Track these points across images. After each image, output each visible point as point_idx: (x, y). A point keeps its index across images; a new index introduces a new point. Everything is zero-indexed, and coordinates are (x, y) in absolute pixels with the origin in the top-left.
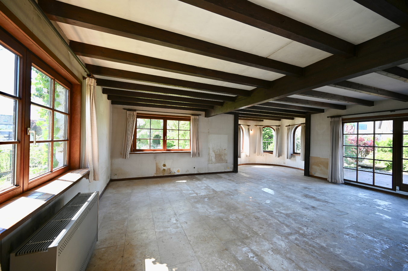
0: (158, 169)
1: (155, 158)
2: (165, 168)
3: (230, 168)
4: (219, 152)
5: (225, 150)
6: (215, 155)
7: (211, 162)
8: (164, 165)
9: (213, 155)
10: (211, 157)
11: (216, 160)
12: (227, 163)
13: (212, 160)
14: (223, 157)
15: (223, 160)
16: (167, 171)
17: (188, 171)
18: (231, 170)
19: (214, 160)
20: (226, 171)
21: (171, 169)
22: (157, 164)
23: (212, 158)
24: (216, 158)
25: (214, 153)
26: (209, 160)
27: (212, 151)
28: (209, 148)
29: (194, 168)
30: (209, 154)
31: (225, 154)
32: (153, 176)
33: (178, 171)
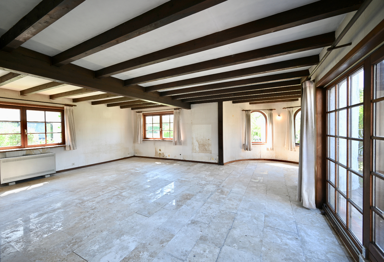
0: (156, 152)
1: (154, 144)
2: (160, 152)
3: (215, 159)
4: (202, 141)
5: (209, 140)
6: (199, 144)
7: (194, 151)
8: (160, 150)
9: (196, 144)
10: (194, 146)
11: (200, 149)
12: (211, 153)
13: (195, 149)
14: (206, 148)
15: (207, 150)
16: (162, 154)
17: (175, 156)
18: (217, 162)
19: (197, 149)
20: (210, 161)
21: (164, 153)
22: (155, 149)
23: (196, 147)
24: (199, 147)
25: (197, 143)
26: (193, 149)
27: (195, 140)
28: (193, 138)
29: (180, 155)
30: (193, 143)
31: (209, 145)
32: (153, 157)
33: (169, 156)
